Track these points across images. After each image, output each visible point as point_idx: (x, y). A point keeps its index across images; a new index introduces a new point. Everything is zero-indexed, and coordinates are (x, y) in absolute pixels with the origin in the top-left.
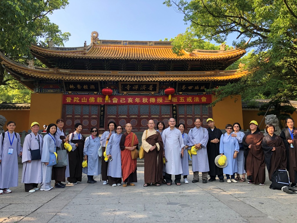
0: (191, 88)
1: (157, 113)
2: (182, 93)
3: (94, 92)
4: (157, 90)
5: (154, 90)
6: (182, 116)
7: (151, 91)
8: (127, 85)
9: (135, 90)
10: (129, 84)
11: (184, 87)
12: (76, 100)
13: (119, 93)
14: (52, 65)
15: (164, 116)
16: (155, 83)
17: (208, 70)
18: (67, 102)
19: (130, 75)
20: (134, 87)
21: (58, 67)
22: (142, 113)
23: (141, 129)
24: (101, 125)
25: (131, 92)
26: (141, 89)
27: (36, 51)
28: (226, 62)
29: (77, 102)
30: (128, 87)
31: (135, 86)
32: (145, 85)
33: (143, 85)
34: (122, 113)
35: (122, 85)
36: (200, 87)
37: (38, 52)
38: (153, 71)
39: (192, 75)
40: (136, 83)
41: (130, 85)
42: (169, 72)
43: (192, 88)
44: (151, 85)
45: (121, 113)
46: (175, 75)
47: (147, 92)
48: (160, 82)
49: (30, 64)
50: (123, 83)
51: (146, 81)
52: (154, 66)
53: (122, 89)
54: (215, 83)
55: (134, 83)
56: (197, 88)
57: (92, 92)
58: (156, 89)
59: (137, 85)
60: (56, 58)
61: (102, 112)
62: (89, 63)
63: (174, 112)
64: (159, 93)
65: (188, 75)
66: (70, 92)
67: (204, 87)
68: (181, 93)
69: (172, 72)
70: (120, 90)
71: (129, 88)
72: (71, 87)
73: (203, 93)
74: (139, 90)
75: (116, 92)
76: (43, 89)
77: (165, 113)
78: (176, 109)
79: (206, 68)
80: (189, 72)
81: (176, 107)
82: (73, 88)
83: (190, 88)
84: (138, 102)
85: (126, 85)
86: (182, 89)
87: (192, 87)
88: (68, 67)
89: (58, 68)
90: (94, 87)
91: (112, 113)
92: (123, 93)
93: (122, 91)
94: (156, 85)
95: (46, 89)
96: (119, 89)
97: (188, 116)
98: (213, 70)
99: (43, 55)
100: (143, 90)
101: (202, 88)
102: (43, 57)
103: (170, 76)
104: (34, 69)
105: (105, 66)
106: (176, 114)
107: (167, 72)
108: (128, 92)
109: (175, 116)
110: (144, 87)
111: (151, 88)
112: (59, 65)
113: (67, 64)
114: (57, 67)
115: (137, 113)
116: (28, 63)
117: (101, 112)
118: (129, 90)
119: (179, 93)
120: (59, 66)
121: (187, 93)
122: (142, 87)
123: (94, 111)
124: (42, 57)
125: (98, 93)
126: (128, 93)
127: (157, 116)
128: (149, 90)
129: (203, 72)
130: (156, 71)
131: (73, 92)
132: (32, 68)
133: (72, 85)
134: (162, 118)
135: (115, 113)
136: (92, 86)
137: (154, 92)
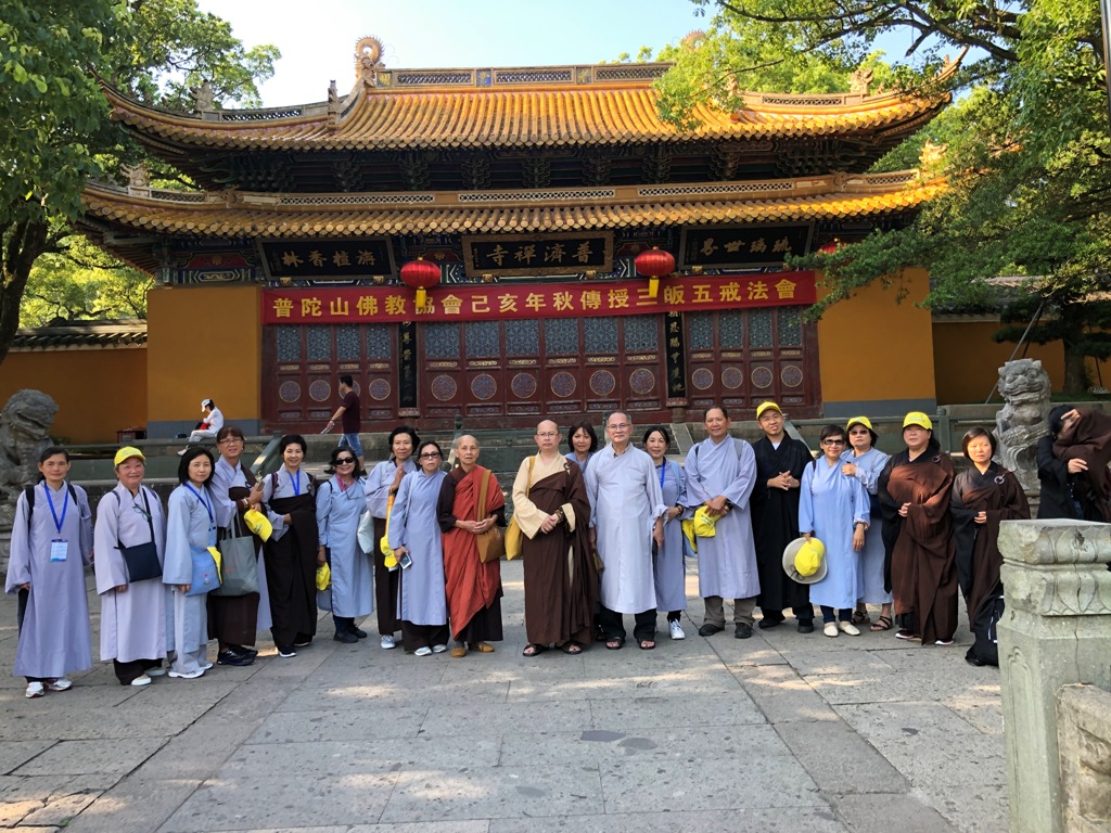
0: (736, 249)
1: (609, 347)
2: (704, 270)
3: (375, 277)
4: (608, 259)
5: (597, 260)
6: (702, 356)
7: (583, 264)
8: (494, 245)
9: (523, 264)
10: (499, 243)
11: (708, 247)
12: (311, 307)
13: (464, 275)
14: (216, 181)
15: (634, 358)
16: (597, 235)
17: (801, 174)
18: (278, 315)
19: (503, 205)
20: (519, 254)
21: (238, 186)
22: (552, 351)
23: (551, 408)
24: (405, 399)
25: (510, 271)
26: (546, 259)
27: (151, 131)
28: (869, 142)
29: (314, 314)
30: (498, 255)
31: (523, 250)
32: (560, 242)
33: (552, 243)
34: (480, 351)
35: (474, 245)
36: (770, 245)
37: (157, 134)
38: (593, 185)
39: (740, 197)
40: (526, 238)
41: (504, 245)
42: (653, 187)
43: (741, 247)
44: (583, 241)
45: (475, 351)
46: (675, 199)
47: (569, 269)
48: (617, 231)
49: (132, 181)
50: (478, 239)
51: (564, 231)
52: (595, 166)
53: (475, 264)
54: (829, 226)
55: (517, 238)
56: (759, 246)
57: (368, 277)
58: (603, 256)
59: (529, 243)
60: (229, 151)
61: (407, 352)
62: (350, 164)
63: (674, 342)
64: (615, 270)
65: (727, 197)
66: (286, 279)
67: (785, 242)
68: (697, 268)
69: (664, 186)
70: (468, 265)
71: (500, 257)
72: (290, 259)
73: (781, 267)
74: (537, 263)
75: (453, 274)
76: (187, 272)
77: (638, 345)
78: (680, 330)
79: (797, 168)
80: (730, 184)
81: (679, 325)
82: (296, 265)
83: (732, 247)
84: (537, 310)
85: (491, 246)
86: (703, 253)
87: (740, 243)
88: (274, 185)
89: (237, 189)
90: (372, 259)
91: (442, 353)
92: (481, 278)
93: (475, 268)
94: (603, 240)
95: (200, 271)
96: (463, 264)
97: (724, 355)
98: (824, 172)
99: (178, 144)
100: (555, 264)
101: (778, 247)
102: (179, 151)
103: (659, 202)
104: (151, 198)
105: (410, 173)
106: (680, 349)
107: (647, 187)
108: (497, 272)
109: (676, 355)
110: (558, 253)
111: (583, 252)
112: (241, 178)
113: (269, 174)
114: (234, 187)
115: (533, 351)
116: (127, 175)
117: (404, 350)
118: (500, 264)
119: (690, 271)
120: (240, 182)
121: (720, 266)
122: (550, 252)
123: (378, 345)
124: (175, 150)
125: (386, 280)
126: (497, 278)
127: (611, 359)
128: (576, 263)
129: (785, 181)
130: (601, 184)
131: (297, 278)
132: (143, 195)
133: (290, 254)
134: (627, 365)
135: (453, 353)
136: (366, 253)
137: (598, 268)
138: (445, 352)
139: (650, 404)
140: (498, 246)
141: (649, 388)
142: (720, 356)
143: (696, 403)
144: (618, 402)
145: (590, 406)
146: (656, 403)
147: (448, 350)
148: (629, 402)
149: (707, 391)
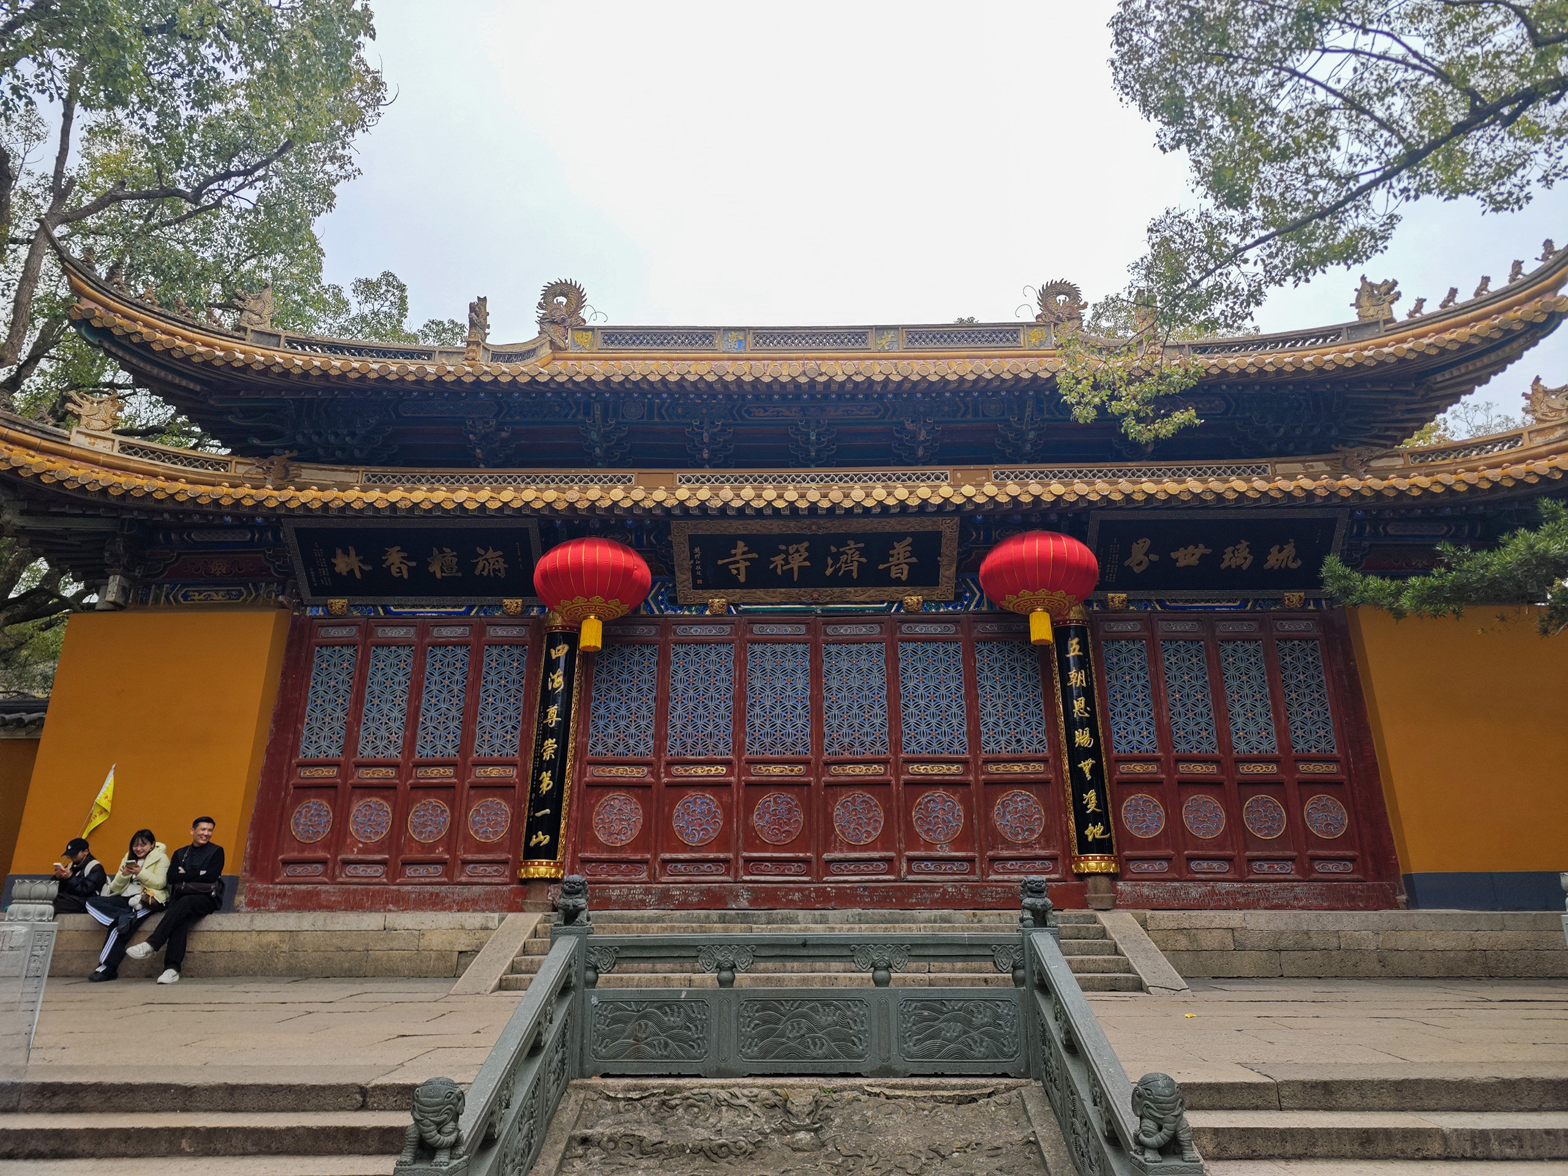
0: (1193, 561)
1: (951, 744)
2: (1129, 601)
3: (507, 601)
4: (948, 572)
5: (924, 574)
7: (898, 582)
8: (730, 541)
9: (786, 580)
10: (741, 537)
11: (1140, 555)
13: (673, 601)
15: (1001, 768)
16: (926, 525)
20: (778, 560)
22: (836, 747)
23: (833, 868)
24: (534, 841)
25: (760, 593)
26: (829, 572)
30: (740, 561)
31: (786, 552)
32: (857, 537)
33: (841, 540)
34: (694, 746)
35: (694, 540)
38: (910, 464)
40: (792, 525)
41: (752, 541)
42: (1017, 469)
43: (1203, 557)
44: (900, 537)
45: (684, 745)
47: (872, 592)
48: (965, 520)
49: (83, 421)
50: (706, 528)
51: (866, 510)
52: (914, 433)
53: (695, 577)
55: (776, 527)
56: (1239, 556)
57: (490, 600)
58: (937, 566)
59: (797, 539)
61: (551, 744)
63: (1083, 738)
64: (959, 597)
66: (338, 603)
67: (1289, 549)
68: (1119, 596)
69: (1038, 468)
70: (683, 578)
71: (742, 565)
72: (346, 563)
74: (812, 578)
75: (655, 598)
76: (160, 586)
77: (1008, 743)
78: (1093, 713)
81: (1090, 702)
82: (358, 575)
83: (1187, 557)
85: (724, 544)
86: (1130, 568)
87: (1202, 550)
90: (501, 565)
91: (621, 749)
92: (706, 606)
93: (696, 587)
94: (938, 535)
95: (184, 586)
96: (673, 579)
97: (1182, 768)
98: (1320, 449)
100: (845, 581)
101: (1275, 558)
104: (115, 453)
106: (1093, 752)
107: (1006, 469)
108: (737, 594)
109: (1086, 765)
110: (852, 560)
111: (900, 561)
112: (300, 438)
115: (799, 749)
117: (545, 739)
118: (742, 578)
119: (1104, 603)
120: (299, 447)
121: (1161, 594)
122: (836, 558)
123: (498, 731)
125: (527, 608)
126: (736, 606)
127: (954, 768)
128: (884, 580)
131: (358, 600)
132: (100, 446)
133: (346, 553)
134: (987, 783)
135: (642, 748)
136: (491, 554)
137: (926, 592)
138: (627, 746)
139: (1038, 864)
140: (741, 544)
141: (1032, 831)
142: (1176, 769)
143: (1133, 866)
144: (971, 860)
145: (914, 866)
146: (1049, 864)
147: (631, 742)
148: (993, 860)
149: (1154, 843)
